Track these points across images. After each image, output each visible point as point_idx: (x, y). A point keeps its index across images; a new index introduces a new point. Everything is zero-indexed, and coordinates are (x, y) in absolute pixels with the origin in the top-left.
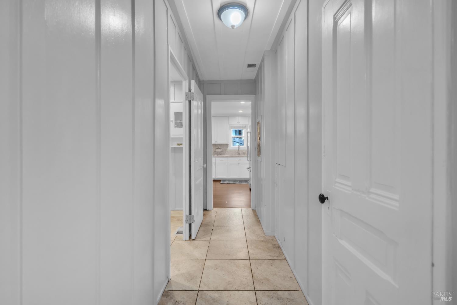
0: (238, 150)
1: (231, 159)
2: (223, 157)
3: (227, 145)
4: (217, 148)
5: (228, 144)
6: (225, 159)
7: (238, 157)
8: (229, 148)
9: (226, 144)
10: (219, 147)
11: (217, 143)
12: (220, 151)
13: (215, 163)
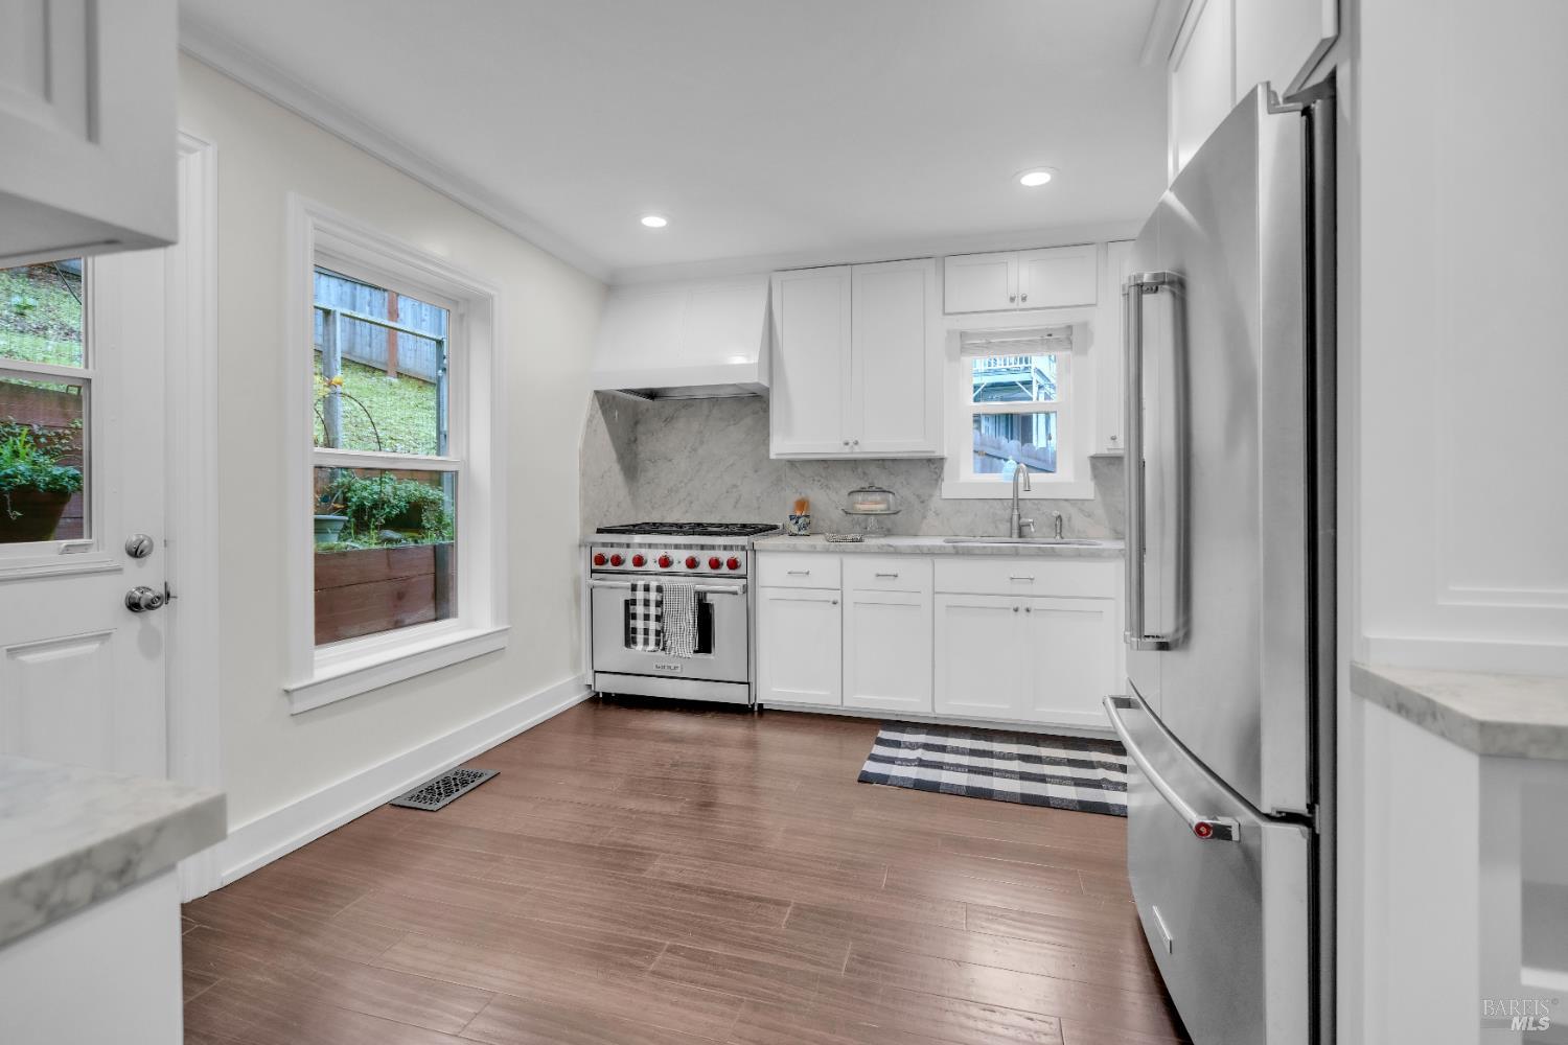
0: (1017, 502)
1: (952, 571)
2: (896, 552)
3: (933, 465)
4: (856, 486)
5: (942, 459)
6: (913, 571)
7: (1016, 554)
8: (949, 489)
9: (930, 460)
10: (878, 484)
11: (857, 449)
12: (880, 507)
13: (836, 596)
